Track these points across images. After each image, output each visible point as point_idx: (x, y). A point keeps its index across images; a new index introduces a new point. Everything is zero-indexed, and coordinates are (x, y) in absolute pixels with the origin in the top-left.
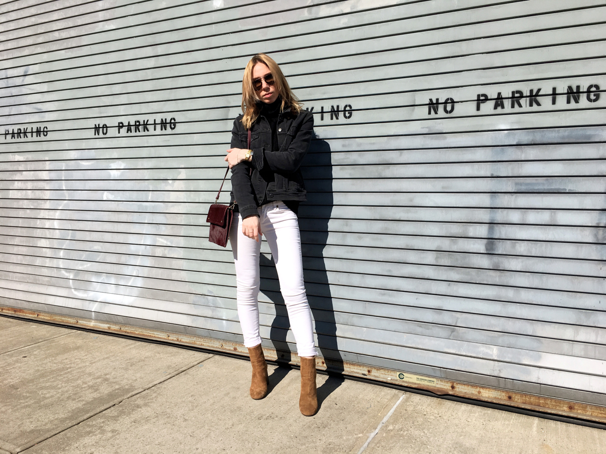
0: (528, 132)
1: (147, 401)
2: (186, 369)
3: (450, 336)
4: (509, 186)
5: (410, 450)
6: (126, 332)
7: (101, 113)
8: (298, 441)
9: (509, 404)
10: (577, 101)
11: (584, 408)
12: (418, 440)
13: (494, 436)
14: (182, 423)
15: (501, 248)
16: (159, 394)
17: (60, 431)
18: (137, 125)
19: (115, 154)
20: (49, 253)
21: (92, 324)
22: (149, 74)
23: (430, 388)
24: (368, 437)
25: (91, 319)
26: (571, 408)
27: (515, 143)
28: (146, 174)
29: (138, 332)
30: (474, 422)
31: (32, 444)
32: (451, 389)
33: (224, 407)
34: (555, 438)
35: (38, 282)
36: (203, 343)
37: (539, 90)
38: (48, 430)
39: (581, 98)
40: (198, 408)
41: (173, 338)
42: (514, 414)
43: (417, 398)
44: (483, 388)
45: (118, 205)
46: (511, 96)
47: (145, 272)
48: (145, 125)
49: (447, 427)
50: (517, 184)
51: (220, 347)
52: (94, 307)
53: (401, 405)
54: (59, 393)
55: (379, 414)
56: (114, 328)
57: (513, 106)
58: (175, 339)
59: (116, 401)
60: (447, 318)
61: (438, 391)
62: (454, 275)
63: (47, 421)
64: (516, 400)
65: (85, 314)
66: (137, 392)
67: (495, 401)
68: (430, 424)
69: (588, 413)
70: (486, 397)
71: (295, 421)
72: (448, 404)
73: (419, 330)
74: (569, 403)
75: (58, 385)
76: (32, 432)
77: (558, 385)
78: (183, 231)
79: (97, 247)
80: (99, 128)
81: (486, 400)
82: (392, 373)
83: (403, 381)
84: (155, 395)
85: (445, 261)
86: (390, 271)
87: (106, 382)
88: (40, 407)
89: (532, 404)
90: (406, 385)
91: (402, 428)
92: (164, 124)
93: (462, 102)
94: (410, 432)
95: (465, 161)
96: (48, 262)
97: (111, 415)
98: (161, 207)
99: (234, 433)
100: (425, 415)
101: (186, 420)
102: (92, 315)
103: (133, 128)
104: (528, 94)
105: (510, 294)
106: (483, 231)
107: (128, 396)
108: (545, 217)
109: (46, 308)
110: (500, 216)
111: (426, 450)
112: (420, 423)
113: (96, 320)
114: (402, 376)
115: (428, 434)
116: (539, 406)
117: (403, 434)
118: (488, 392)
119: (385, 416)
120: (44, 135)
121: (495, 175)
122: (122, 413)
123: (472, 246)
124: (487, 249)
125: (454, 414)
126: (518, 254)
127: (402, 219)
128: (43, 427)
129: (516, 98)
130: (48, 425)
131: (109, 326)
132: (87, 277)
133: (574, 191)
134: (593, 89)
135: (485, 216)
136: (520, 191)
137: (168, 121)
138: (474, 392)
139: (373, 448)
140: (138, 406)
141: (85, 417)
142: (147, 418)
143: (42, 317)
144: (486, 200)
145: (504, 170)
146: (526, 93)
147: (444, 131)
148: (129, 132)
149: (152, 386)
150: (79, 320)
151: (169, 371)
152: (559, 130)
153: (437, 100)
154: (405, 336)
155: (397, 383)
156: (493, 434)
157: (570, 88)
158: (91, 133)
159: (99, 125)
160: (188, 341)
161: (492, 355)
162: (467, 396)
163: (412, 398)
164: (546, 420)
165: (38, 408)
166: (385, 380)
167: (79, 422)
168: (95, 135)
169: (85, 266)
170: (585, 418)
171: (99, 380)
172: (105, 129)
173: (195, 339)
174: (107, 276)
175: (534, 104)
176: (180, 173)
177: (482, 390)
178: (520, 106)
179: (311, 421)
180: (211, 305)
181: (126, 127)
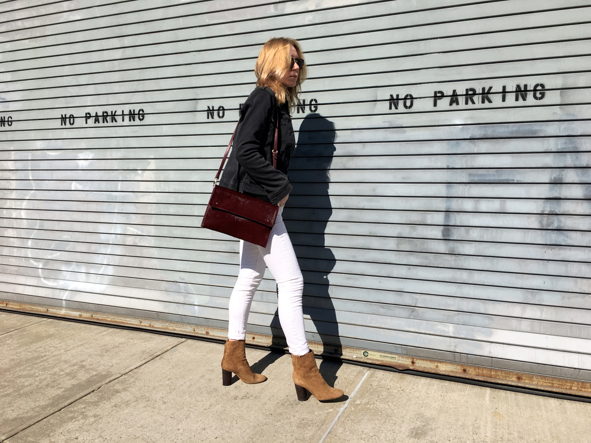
0: (480, 127)
1: (125, 386)
2: (160, 353)
3: (411, 315)
4: (463, 177)
5: (377, 422)
6: (98, 319)
7: (67, 103)
8: (274, 418)
9: (464, 376)
10: (524, 99)
11: (531, 378)
12: (384, 412)
13: (451, 406)
14: (162, 405)
15: (456, 234)
16: (136, 379)
17: (43, 417)
18: (105, 116)
19: (83, 144)
20: (16, 243)
21: (63, 312)
22: (117, 65)
23: (392, 364)
24: (338, 412)
25: (62, 307)
26: (519, 378)
27: (468, 137)
28: (115, 165)
29: (110, 319)
30: (433, 394)
31: (16, 432)
32: (411, 364)
33: (201, 389)
34: (505, 406)
35: (6, 272)
36: (175, 328)
37: (491, 88)
38: (31, 418)
39: (528, 96)
40: (175, 391)
41: (145, 324)
42: (469, 385)
43: (380, 374)
44: (440, 362)
45: (87, 195)
46: (465, 93)
47: (116, 260)
48: (113, 116)
49: (409, 400)
50: (470, 175)
51: (192, 331)
52: (65, 296)
53: (366, 381)
54: (37, 381)
55: (347, 390)
56: (86, 316)
57: (467, 103)
58: (147, 325)
59: (95, 387)
60: (407, 299)
61: (400, 366)
62: (414, 259)
63: (28, 408)
64: (470, 372)
65: (56, 302)
66: (114, 378)
67: (451, 374)
68: (393, 397)
69: (534, 383)
70: (443, 371)
71: (270, 399)
72: (409, 378)
73: (382, 311)
74: (517, 374)
75: (36, 373)
76: (15, 419)
77: (508, 358)
78: (153, 220)
79: (66, 236)
80: (66, 118)
81: (443, 373)
82: (357, 351)
83: (368, 359)
84: (132, 380)
85: (406, 246)
86: (354, 256)
87: (83, 369)
88: (20, 396)
89: (484, 376)
90: (370, 362)
91: (369, 402)
92: (132, 115)
93: (420, 98)
94: (376, 405)
95: (423, 153)
96: (16, 252)
97: (91, 401)
98: (131, 197)
99: (213, 413)
100: (389, 389)
101: (165, 403)
102: (62, 303)
103: (101, 119)
104: (481, 92)
105: (464, 276)
106: (439, 218)
107: (107, 382)
108: (495, 205)
109: (15, 297)
110: (455, 205)
111: (392, 421)
112: (384, 397)
113: (67, 308)
114: (366, 354)
115: (392, 407)
116: (491, 377)
117: (369, 408)
118: (444, 366)
119: (353, 391)
120: (9, 125)
121: (450, 167)
122: (102, 398)
123: (430, 233)
124: (443, 235)
125: (415, 387)
126: (471, 240)
127: (365, 208)
128: (26, 415)
129: (470, 95)
130: (30, 412)
131: (80, 313)
132: (56, 266)
133: (522, 182)
134: (539, 88)
135: (441, 204)
136: (473, 182)
137: (136, 112)
138: (432, 367)
139: (343, 422)
140: (117, 391)
141: (66, 403)
142: (127, 402)
143: (11, 306)
144: (442, 190)
145: (459, 162)
146: (479, 91)
147: (404, 126)
148: (97, 122)
149: (128, 371)
150: (49, 309)
151: (144, 357)
152: (508, 126)
153: (398, 96)
154: (369, 317)
155: (362, 360)
156: (451, 404)
157: (518, 86)
158: (57, 124)
159: (65, 115)
160: (160, 326)
161: (448, 332)
162: (426, 371)
163: (376, 374)
164: (497, 390)
165: (18, 396)
166: (350, 358)
167: (60, 408)
168: (62, 125)
169: (54, 255)
170: (531, 387)
171: (76, 367)
172: (72, 119)
173: (167, 324)
174: (77, 265)
175: (486, 101)
176: (149, 163)
177: (439, 365)
178: (473, 103)
179: (284, 399)
180: (183, 291)
181: (94, 118)
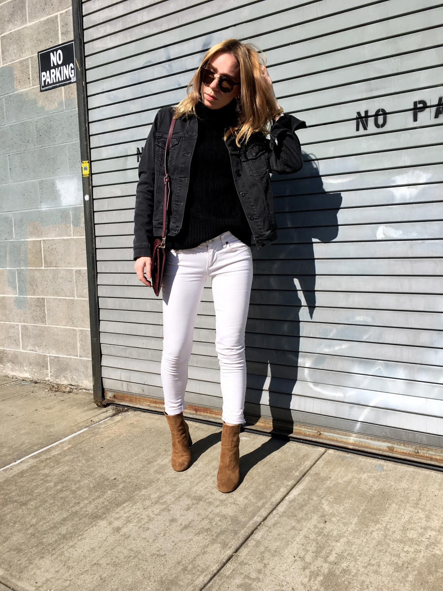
6: (431, 459)
7: (371, 91)
19: (406, 158)
21: (352, 440)
25: (353, 432)
45: (411, 246)
52: (363, 415)
56: (401, 450)
79: (361, 317)
102: (354, 426)
113: (364, 434)
131: (390, 445)
132: (340, 365)
150: (324, 431)
158: (350, 128)
159: (366, 112)
168: (358, 129)
169: (337, 348)
172: (381, 120)
174: (387, 366)
181: (434, 109)
